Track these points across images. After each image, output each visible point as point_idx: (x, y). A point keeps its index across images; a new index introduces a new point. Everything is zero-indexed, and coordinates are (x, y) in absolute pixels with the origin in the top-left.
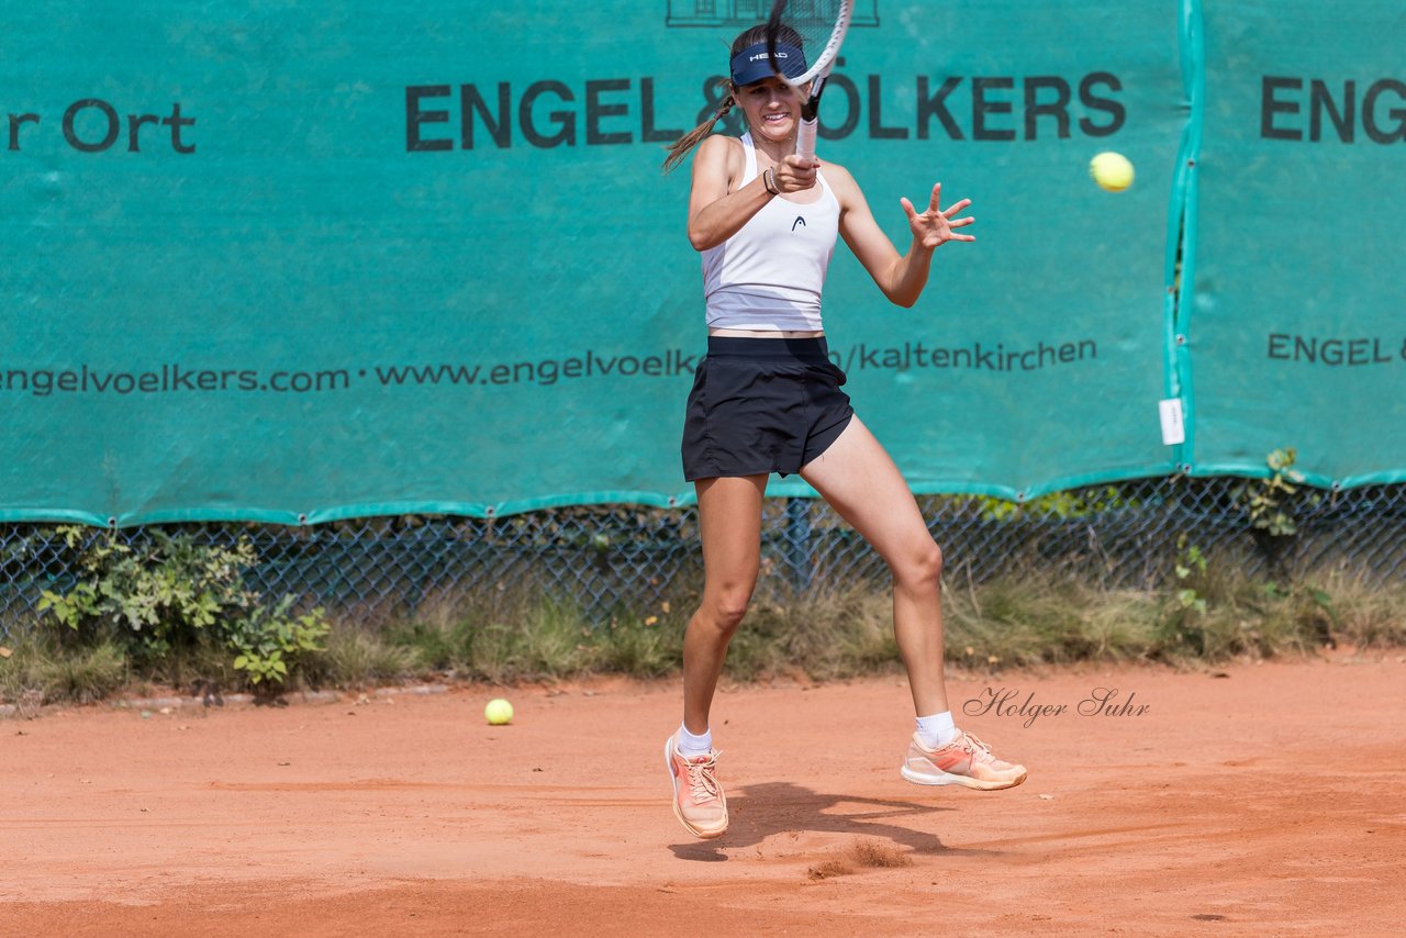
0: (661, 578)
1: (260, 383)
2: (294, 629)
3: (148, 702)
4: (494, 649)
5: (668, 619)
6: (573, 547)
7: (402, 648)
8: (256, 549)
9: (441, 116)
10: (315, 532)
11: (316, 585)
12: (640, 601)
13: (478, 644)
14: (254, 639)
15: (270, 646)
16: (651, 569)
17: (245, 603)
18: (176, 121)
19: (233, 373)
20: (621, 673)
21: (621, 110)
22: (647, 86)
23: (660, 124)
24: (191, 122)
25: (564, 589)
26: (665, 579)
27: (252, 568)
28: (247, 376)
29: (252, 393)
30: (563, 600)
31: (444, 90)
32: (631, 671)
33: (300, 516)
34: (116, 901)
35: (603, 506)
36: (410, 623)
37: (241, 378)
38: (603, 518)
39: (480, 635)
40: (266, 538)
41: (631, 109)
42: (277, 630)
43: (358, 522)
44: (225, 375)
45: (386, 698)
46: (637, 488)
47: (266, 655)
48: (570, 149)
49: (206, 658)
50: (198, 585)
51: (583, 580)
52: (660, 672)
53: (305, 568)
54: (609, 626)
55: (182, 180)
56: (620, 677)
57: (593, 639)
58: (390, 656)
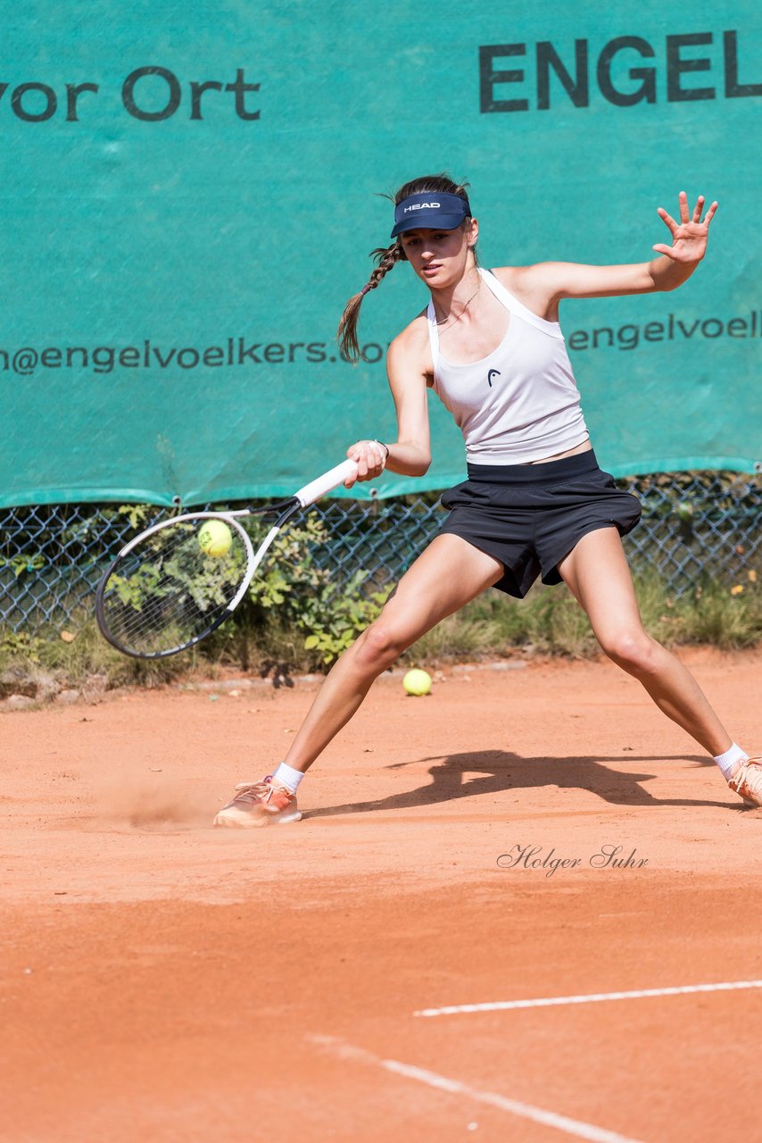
0: (747, 546)
1: (329, 356)
2: (367, 608)
3: (216, 684)
4: (574, 623)
5: (755, 588)
6: (655, 516)
7: (478, 624)
8: (326, 526)
9: (517, 76)
10: (387, 507)
11: (387, 561)
12: (725, 570)
13: (558, 618)
14: (325, 618)
15: (341, 625)
16: (737, 537)
17: (315, 582)
18: (239, 87)
19: (302, 345)
20: (706, 645)
21: (704, 65)
22: (730, 39)
23: (743, 79)
24: (256, 88)
25: (646, 559)
26: (751, 547)
27: (322, 545)
28: (314, 348)
29: (320, 365)
30: (645, 571)
31: (519, 49)
32: (716, 642)
33: (372, 490)
34: (197, 900)
35: (685, 473)
36: (487, 597)
37: (309, 349)
38: (686, 486)
39: (559, 609)
40: (337, 514)
41: (713, 63)
42: (349, 608)
43: (431, 496)
44: (292, 347)
45: (462, 675)
46: (720, 455)
47: (338, 635)
48: (651, 106)
49: (276, 638)
50: (266, 564)
51: (666, 550)
52: (747, 642)
53: (377, 544)
54: (693, 597)
55: (246, 148)
56: (705, 649)
57: (677, 610)
58: (466, 633)
